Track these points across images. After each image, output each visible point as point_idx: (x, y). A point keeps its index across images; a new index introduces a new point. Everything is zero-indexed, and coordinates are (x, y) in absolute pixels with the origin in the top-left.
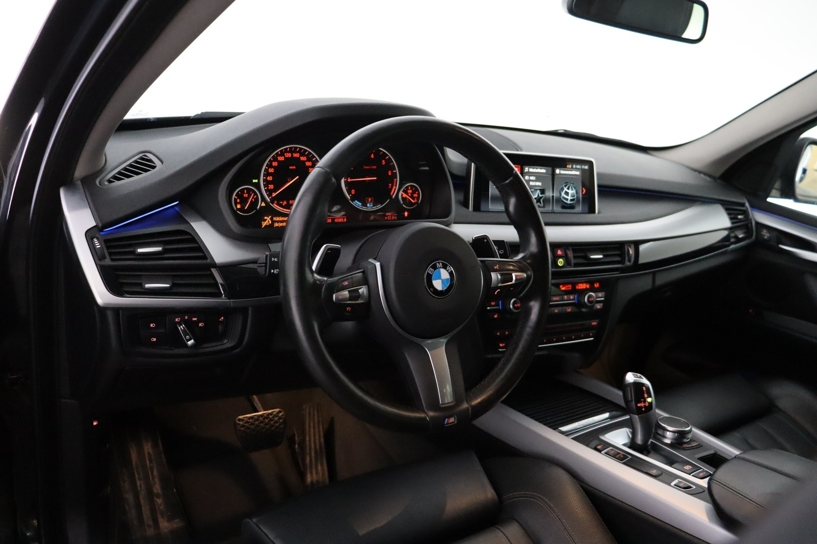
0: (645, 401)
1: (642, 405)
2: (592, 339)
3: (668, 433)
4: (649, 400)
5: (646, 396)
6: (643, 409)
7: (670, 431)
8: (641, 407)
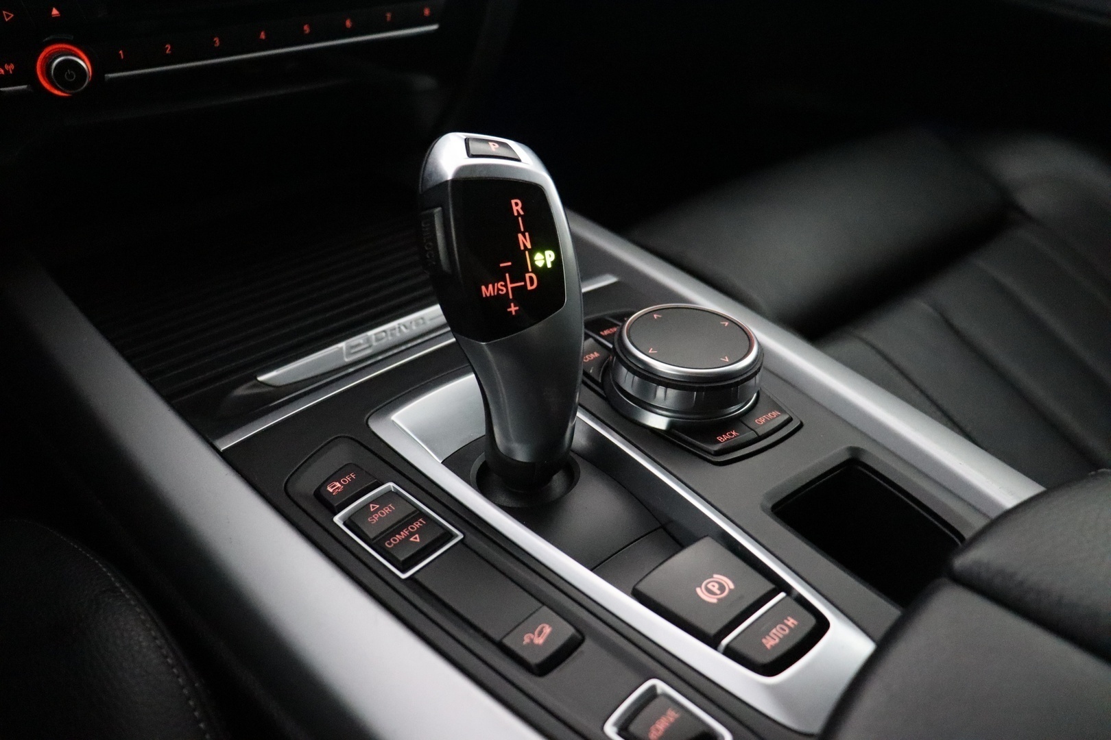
0: (519, 271)
1: (505, 287)
2: (434, 27)
3: (661, 391)
4: (545, 259)
5: (524, 241)
6: (513, 309)
7: (668, 382)
8: (501, 300)
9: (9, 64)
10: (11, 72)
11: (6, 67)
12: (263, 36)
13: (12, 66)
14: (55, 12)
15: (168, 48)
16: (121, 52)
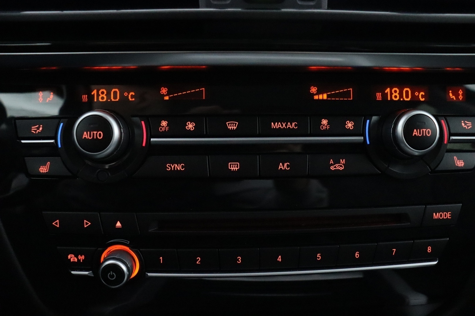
9: (81, 256)
10: (81, 261)
11: (80, 257)
12: (279, 259)
13: (83, 257)
14: (119, 224)
15: (199, 259)
16: (161, 258)
